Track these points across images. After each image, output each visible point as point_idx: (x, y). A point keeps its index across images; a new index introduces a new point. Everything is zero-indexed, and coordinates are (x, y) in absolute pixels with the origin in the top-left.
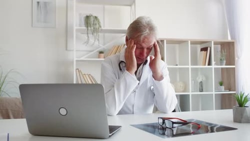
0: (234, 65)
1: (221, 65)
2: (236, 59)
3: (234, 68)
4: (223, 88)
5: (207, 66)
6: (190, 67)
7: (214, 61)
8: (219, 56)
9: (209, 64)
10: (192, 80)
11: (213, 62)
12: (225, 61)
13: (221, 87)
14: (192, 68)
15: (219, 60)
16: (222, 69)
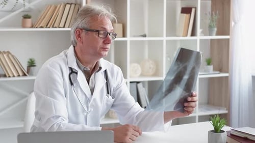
0: (228, 34)
1: (210, 35)
2: (232, 24)
3: (228, 40)
4: (211, 67)
5: (189, 38)
6: (165, 38)
7: (201, 28)
8: (208, 22)
9: (193, 34)
10: (167, 57)
11: (199, 30)
12: (216, 29)
13: (209, 66)
14: (167, 41)
15: (208, 26)
16: (212, 40)
